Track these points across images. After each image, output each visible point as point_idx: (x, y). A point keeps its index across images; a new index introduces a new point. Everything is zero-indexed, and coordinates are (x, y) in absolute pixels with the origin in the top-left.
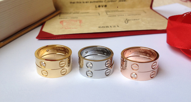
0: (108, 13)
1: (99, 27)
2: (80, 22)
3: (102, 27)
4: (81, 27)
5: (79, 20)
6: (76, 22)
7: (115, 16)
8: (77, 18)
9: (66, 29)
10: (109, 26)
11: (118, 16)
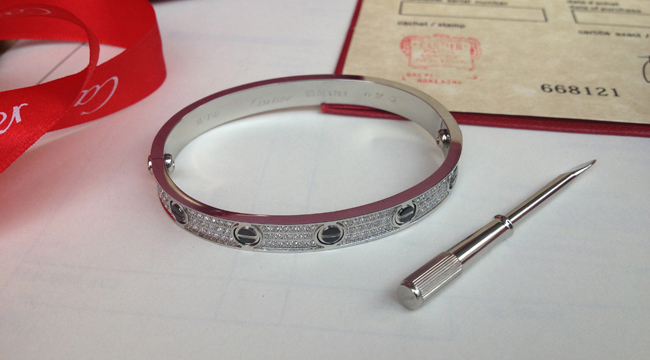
0: (580, 16)
1: (543, 88)
2: (472, 51)
3: (553, 87)
4: (475, 78)
5: (470, 39)
6: (459, 47)
7: (607, 34)
8: (462, 26)
9: (420, 81)
10: (582, 89)
11: (618, 34)
